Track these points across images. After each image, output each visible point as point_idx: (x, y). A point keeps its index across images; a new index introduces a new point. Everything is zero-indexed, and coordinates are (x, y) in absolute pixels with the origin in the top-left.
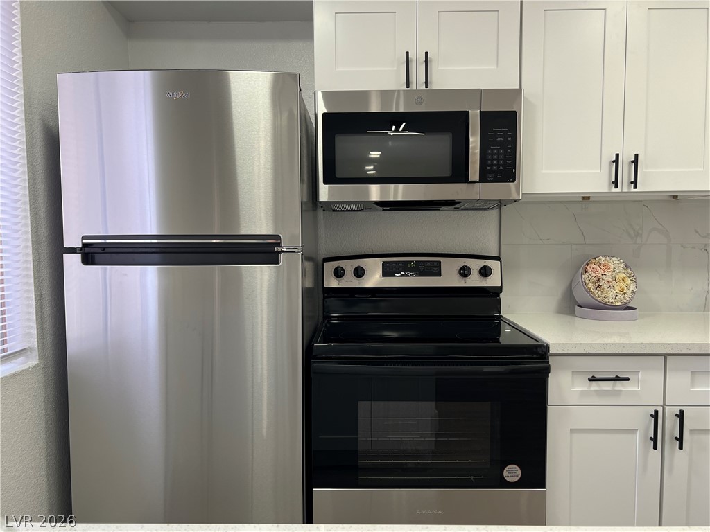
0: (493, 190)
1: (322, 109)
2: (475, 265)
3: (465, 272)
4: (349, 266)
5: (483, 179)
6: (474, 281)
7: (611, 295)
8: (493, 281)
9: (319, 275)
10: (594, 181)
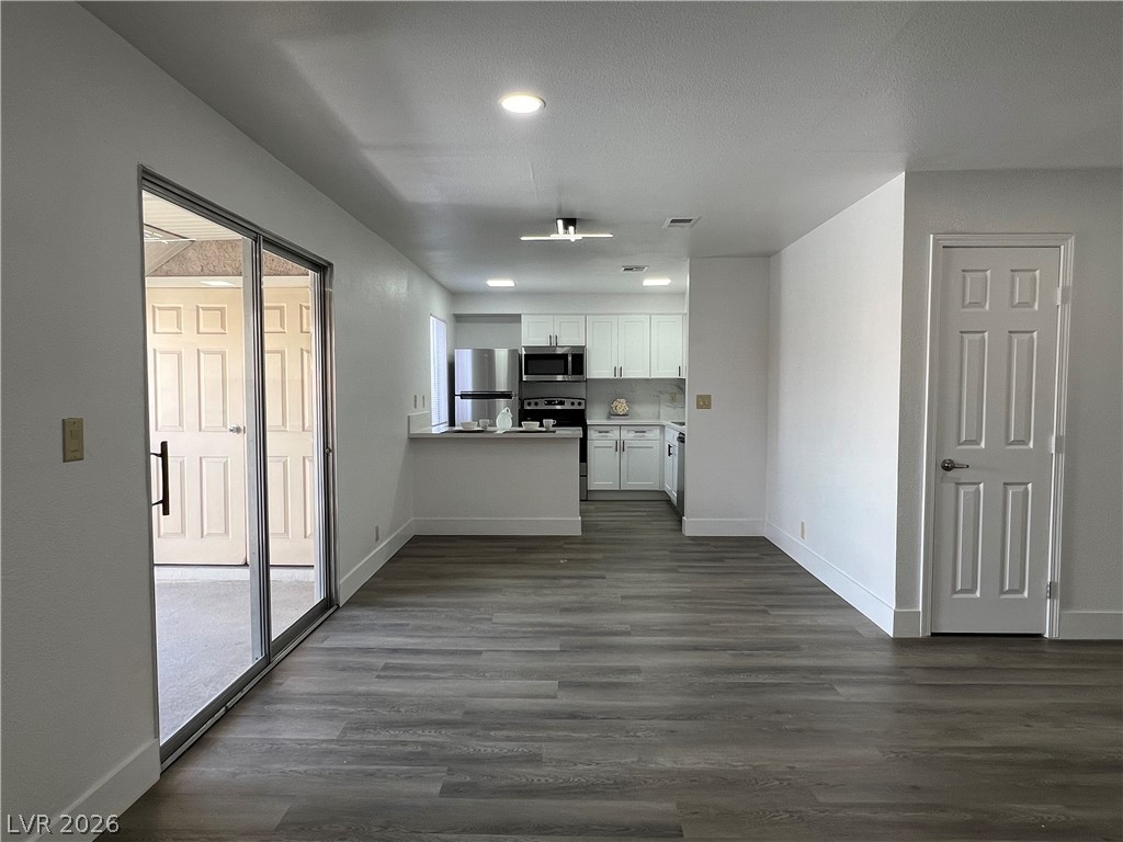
0: (576, 377)
1: (524, 353)
2: (576, 401)
3: (573, 404)
4: (533, 401)
5: (573, 374)
6: (576, 407)
7: (620, 411)
8: (582, 407)
9: (522, 404)
10: (608, 374)
